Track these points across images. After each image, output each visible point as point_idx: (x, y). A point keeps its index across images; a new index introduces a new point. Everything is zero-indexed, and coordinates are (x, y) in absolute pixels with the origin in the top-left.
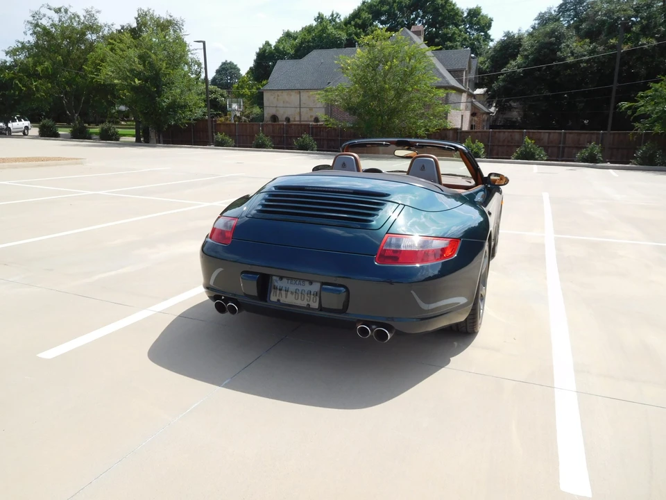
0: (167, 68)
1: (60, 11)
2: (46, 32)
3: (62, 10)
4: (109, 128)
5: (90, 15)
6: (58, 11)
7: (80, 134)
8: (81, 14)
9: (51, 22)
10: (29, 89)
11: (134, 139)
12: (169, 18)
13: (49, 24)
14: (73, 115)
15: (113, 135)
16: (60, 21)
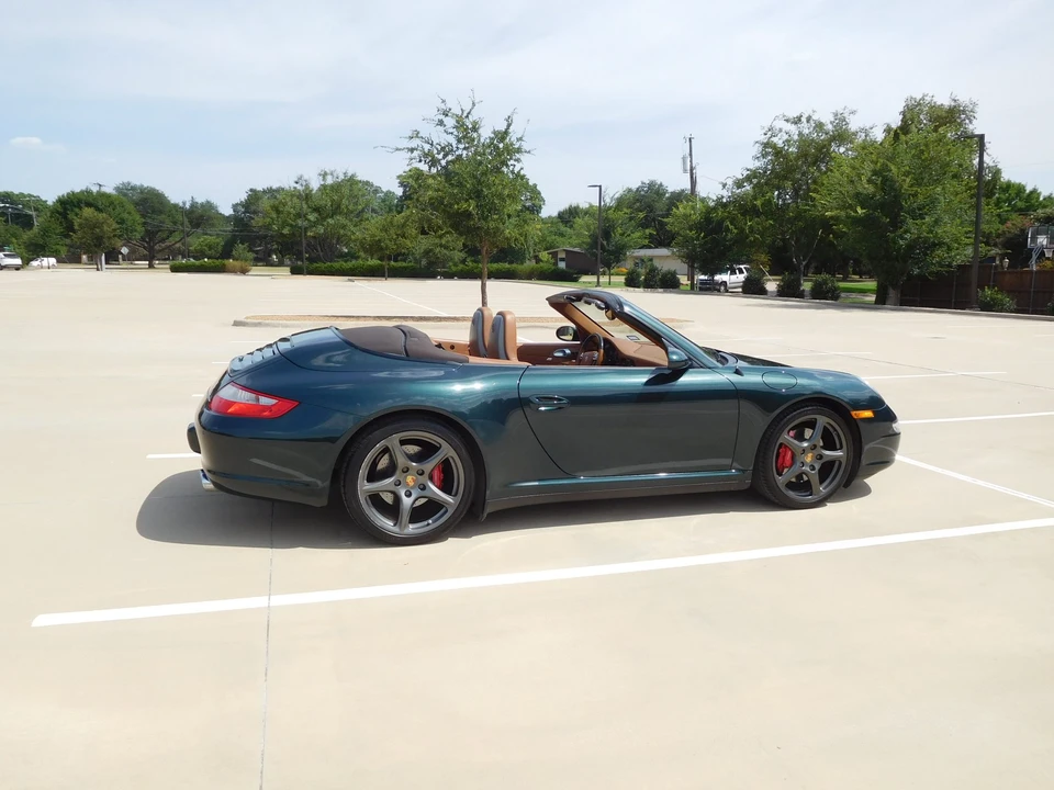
0: (912, 186)
1: (800, 120)
2: (778, 152)
3: (804, 119)
4: (825, 282)
5: (840, 120)
6: (797, 121)
7: (789, 291)
8: (827, 119)
9: (786, 137)
10: (742, 231)
11: (872, 298)
12: (953, 104)
13: (781, 142)
14: (799, 263)
15: (828, 292)
16: (800, 134)
